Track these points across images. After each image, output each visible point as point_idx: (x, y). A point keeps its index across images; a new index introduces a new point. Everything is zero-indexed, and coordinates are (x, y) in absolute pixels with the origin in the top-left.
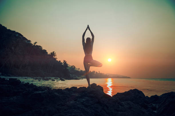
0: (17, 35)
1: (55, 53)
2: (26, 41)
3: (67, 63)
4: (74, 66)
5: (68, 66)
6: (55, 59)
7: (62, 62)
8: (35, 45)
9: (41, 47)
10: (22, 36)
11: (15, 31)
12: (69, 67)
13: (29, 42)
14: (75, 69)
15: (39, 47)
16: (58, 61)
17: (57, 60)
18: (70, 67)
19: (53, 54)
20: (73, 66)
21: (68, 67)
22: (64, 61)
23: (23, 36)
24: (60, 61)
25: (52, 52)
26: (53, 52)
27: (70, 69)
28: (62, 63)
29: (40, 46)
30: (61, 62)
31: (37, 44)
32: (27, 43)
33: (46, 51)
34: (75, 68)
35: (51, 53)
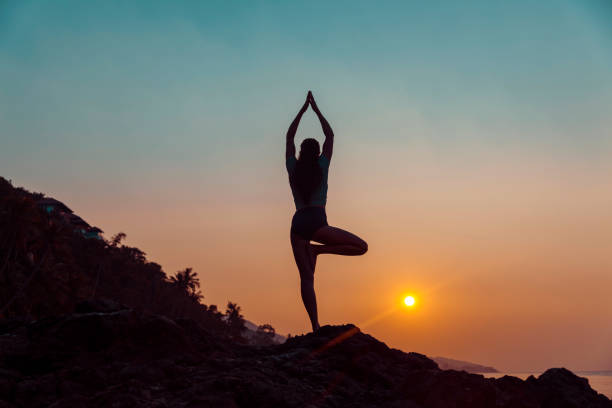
0: (50, 209)
1: (195, 274)
2: (84, 231)
3: (240, 313)
4: (271, 328)
5: (246, 325)
6: (195, 298)
7: (223, 309)
8: (119, 246)
9: (139, 252)
10: (69, 211)
11: (41, 195)
12: (252, 331)
13: (93, 236)
14: (275, 339)
15: (133, 255)
16: (204, 307)
17: (202, 302)
18: (255, 330)
19: (186, 279)
20: (265, 327)
21: (245, 329)
22: (231, 306)
23: (71, 211)
24: (213, 307)
25: (182, 269)
26: (188, 271)
27: (254, 337)
28: (223, 316)
29: (136, 250)
30: (219, 310)
31: (123, 242)
32: (86, 237)
33: (159, 267)
34: (273, 334)
35: (179, 276)
